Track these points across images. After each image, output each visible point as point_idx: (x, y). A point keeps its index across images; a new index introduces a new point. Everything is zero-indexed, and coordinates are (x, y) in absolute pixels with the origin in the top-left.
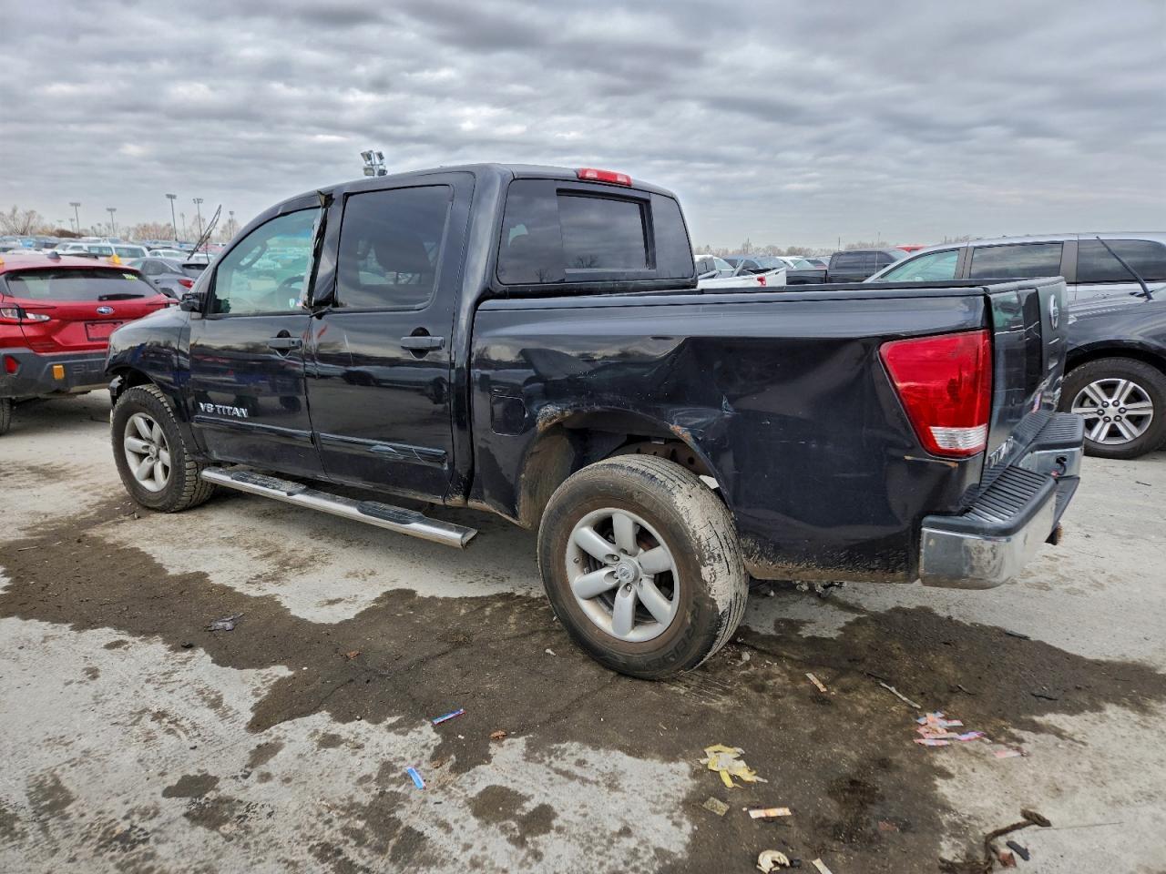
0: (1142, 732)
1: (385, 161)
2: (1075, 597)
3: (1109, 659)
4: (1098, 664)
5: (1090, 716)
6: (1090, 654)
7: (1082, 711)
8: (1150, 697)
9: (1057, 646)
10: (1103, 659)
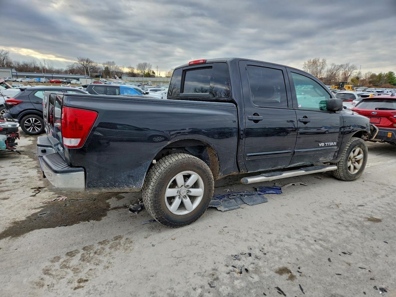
0: (15, 217)
2: (54, 256)
3: (29, 233)
4: (32, 230)
5: (29, 215)
6: (36, 232)
7: (32, 215)
8: (13, 227)
9: (48, 229)
10: (31, 232)
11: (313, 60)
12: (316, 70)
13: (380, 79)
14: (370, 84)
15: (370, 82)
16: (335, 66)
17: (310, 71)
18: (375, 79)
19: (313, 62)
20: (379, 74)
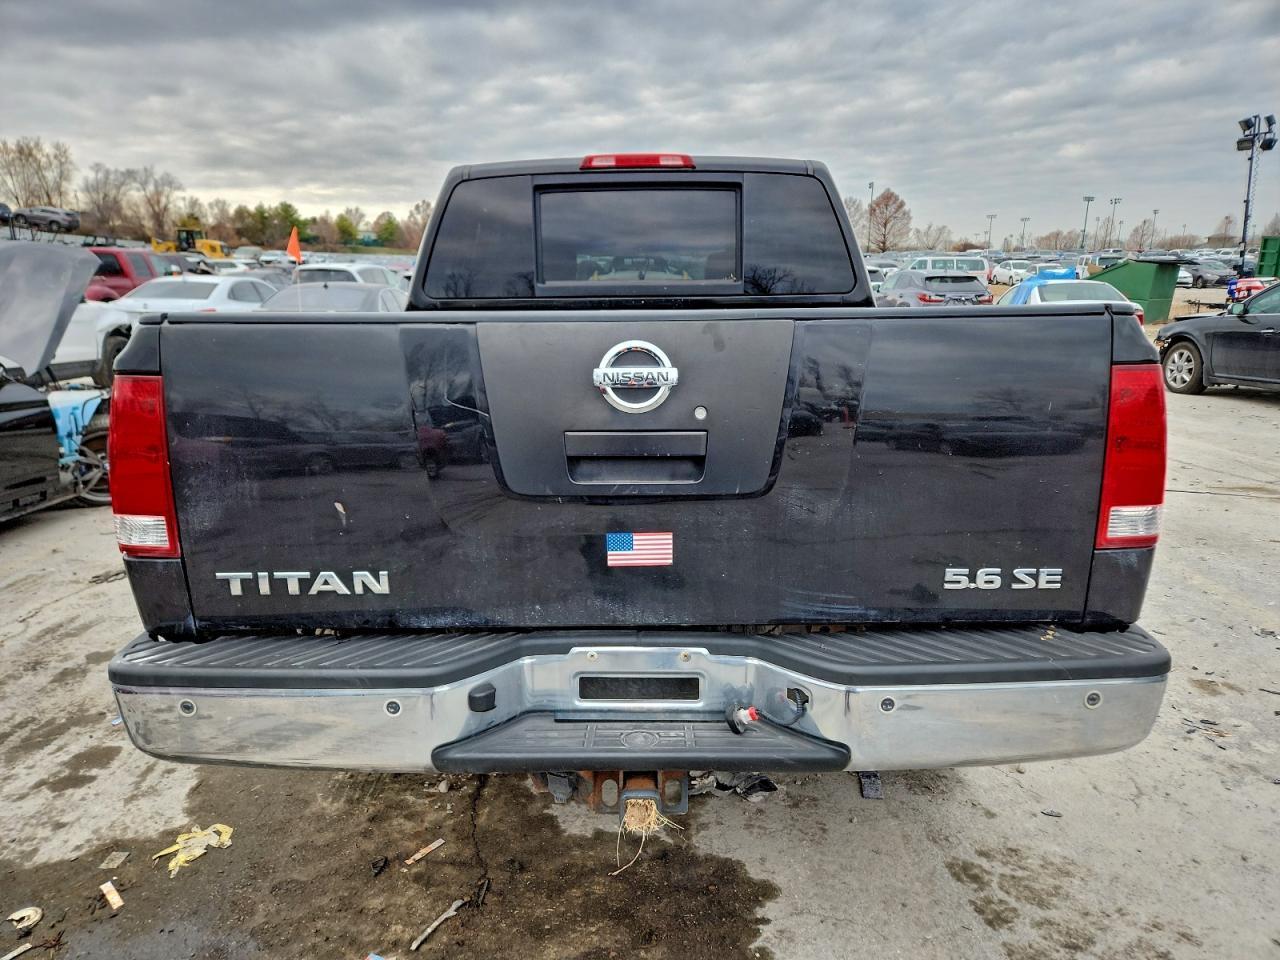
1: (1274, 127)
11: (15, 142)
12: (40, 180)
13: (263, 223)
14: (240, 238)
15: (240, 233)
16: (107, 173)
17: (16, 183)
18: (249, 221)
19: (21, 151)
20: (256, 209)
